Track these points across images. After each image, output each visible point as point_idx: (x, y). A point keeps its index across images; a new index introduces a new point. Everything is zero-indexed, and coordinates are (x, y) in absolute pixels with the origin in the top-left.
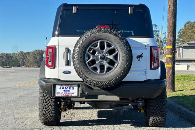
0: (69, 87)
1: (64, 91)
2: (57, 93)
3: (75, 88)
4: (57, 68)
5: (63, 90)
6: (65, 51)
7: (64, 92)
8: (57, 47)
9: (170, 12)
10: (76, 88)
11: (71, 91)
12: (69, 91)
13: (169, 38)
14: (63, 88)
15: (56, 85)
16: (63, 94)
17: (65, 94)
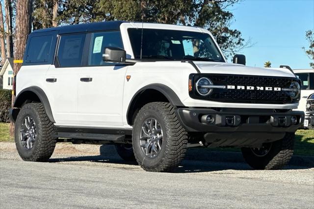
9: (24, 3)
13: (21, 47)
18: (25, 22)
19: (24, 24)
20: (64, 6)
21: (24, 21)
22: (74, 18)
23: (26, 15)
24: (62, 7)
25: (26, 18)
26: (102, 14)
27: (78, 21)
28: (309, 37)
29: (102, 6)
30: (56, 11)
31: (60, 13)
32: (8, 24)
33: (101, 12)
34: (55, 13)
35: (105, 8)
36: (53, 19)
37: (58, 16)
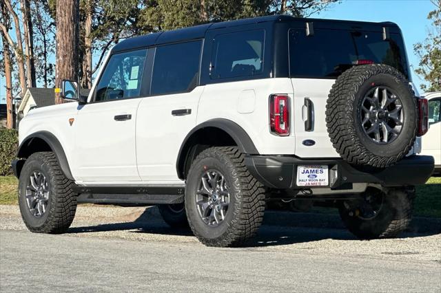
0: (315, 169)
1: (309, 176)
2: (300, 181)
3: (324, 170)
4: (292, 134)
5: (308, 174)
6: (303, 104)
7: (308, 179)
8: (290, 96)
10: (326, 171)
11: (319, 176)
12: (316, 176)
14: (307, 172)
15: (297, 165)
16: (308, 182)
17: (310, 182)
18: (70, 33)
19: (68, 37)
20: (99, 18)
21: (68, 33)
22: (113, 34)
23: (70, 25)
24: (96, 20)
25: (71, 29)
26: (149, 29)
27: (117, 38)
28: (419, 52)
29: (149, 19)
30: (89, 25)
31: (94, 28)
32: (28, 43)
33: (148, 26)
34: (87, 28)
35: (152, 21)
36: (87, 35)
37: (92, 31)
